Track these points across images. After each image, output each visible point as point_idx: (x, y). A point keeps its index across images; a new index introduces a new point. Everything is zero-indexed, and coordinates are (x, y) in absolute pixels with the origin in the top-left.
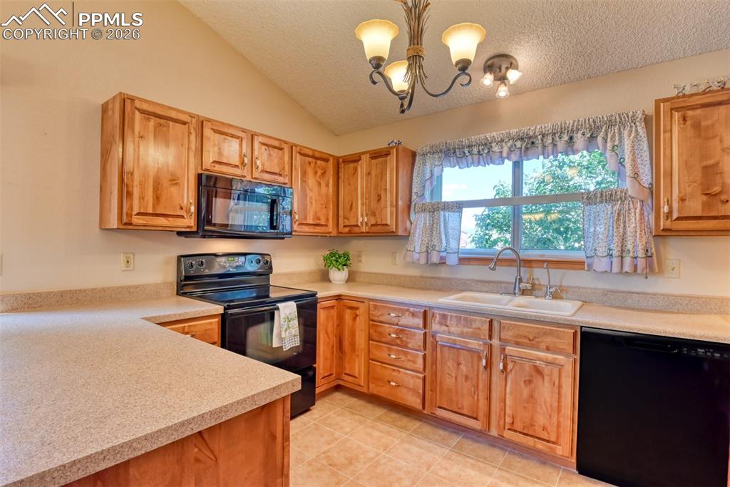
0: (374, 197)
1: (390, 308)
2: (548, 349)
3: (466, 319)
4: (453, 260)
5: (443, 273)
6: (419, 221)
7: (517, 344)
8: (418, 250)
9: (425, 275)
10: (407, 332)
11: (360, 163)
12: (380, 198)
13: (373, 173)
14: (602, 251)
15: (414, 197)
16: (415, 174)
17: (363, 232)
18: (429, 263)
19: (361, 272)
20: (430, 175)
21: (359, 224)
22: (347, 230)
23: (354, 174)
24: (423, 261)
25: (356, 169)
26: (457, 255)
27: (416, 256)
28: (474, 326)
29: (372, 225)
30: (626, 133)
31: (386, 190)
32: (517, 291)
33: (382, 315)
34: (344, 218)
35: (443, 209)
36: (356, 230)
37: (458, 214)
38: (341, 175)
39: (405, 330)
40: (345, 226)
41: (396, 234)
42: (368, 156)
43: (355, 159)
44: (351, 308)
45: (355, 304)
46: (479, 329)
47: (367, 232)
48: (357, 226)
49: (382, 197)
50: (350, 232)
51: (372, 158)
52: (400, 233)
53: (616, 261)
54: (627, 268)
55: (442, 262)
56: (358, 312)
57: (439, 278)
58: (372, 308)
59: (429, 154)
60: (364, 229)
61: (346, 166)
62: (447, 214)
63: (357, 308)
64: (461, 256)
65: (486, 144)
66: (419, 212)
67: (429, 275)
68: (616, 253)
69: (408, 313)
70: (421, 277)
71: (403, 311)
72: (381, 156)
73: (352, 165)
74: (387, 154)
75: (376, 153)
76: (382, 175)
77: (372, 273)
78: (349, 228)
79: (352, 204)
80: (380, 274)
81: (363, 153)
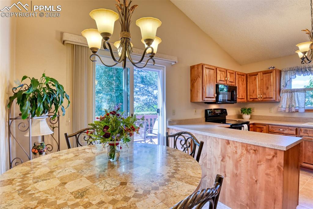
0: (265, 87)
1: (279, 128)
4: (302, 110)
5: (296, 115)
6: (285, 97)
8: (284, 107)
11: (257, 76)
13: (264, 79)
15: (282, 87)
17: (260, 101)
18: (290, 111)
21: (258, 98)
22: (252, 100)
23: (255, 80)
24: (287, 111)
25: (255, 78)
26: (304, 108)
27: (283, 109)
29: (264, 98)
31: (271, 85)
33: (275, 130)
34: (250, 96)
36: (257, 100)
37: (304, 93)
38: (249, 80)
40: (250, 99)
41: (276, 101)
42: (261, 73)
44: (259, 128)
45: (261, 126)
47: (262, 101)
48: (257, 98)
49: (269, 88)
50: (253, 101)
51: (263, 74)
52: (278, 101)
55: (297, 111)
56: (263, 129)
57: (293, 118)
58: (270, 127)
60: (260, 100)
61: (251, 77)
62: (298, 93)
64: (306, 109)
66: (284, 93)
69: (288, 129)
70: (285, 117)
71: (286, 129)
72: (268, 73)
73: (253, 77)
74: (271, 72)
75: (265, 72)
76: (269, 79)
77: (260, 116)
78: (253, 99)
79: (254, 91)
80: (264, 116)
81: (259, 72)
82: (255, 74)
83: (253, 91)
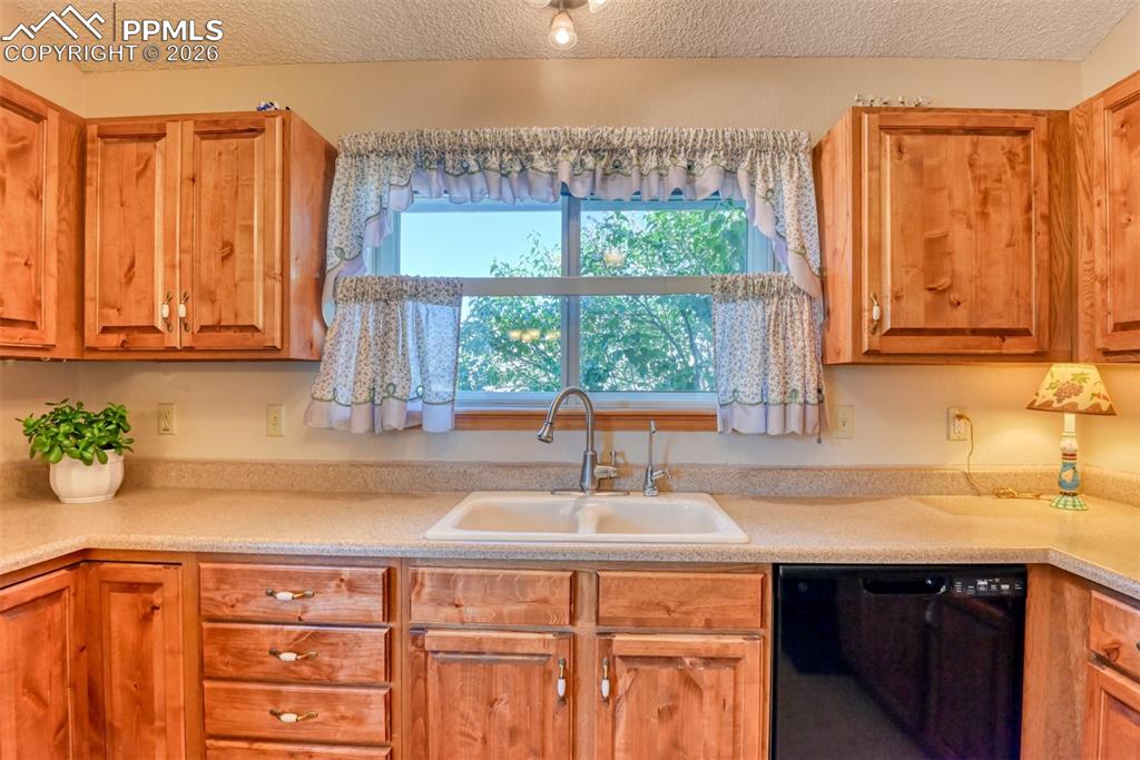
0: (208, 247)
1: (274, 575)
2: (709, 627)
3: (508, 581)
4: (439, 420)
5: (412, 451)
6: (348, 324)
7: (641, 626)
8: (344, 395)
9: (362, 458)
10: (333, 640)
11: (160, 144)
12: (232, 251)
13: (208, 178)
14: (749, 392)
15: (333, 259)
16: (335, 202)
17: (174, 349)
18: (378, 429)
19: (168, 462)
20: (377, 209)
21: (160, 325)
22: (114, 340)
23: (140, 175)
24: (360, 425)
25: (146, 166)
26: (449, 407)
27: (340, 413)
28: (531, 596)
29: (203, 328)
30: (784, 169)
31: (250, 229)
32: (587, 483)
33: (246, 599)
34: (104, 304)
35: (414, 296)
36: (150, 341)
37: (450, 309)
38: (92, 173)
39: (325, 635)
40: (106, 330)
41: (282, 355)
42: (190, 127)
43: (147, 131)
44: (131, 587)
45: (144, 573)
46: (545, 601)
47: (190, 349)
48: (153, 329)
49: (238, 250)
50: (124, 347)
51: (204, 135)
52: (296, 350)
53: (775, 412)
54: (794, 426)
55: (414, 425)
56: (157, 598)
57: (400, 465)
58: (208, 582)
59: (373, 156)
60: (176, 339)
61: (112, 149)
62: (422, 308)
63: (154, 586)
64: (459, 409)
65: (517, 151)
66: (346, 299)
67: (371, 459)
68: (774, 397)
69: (333, 584)
70: (353, 465)
71: (318, 582)
72: (234, 133)
73: (132, 148)
74: (255, 131)
75: (216, 122)
76: (238, 187)
77: (204, 463)
78: (123, 337)
79: (132, 266)
80: (230, 463)
81: (174, 119)
82: (150, 133)
83: (127, 261)
